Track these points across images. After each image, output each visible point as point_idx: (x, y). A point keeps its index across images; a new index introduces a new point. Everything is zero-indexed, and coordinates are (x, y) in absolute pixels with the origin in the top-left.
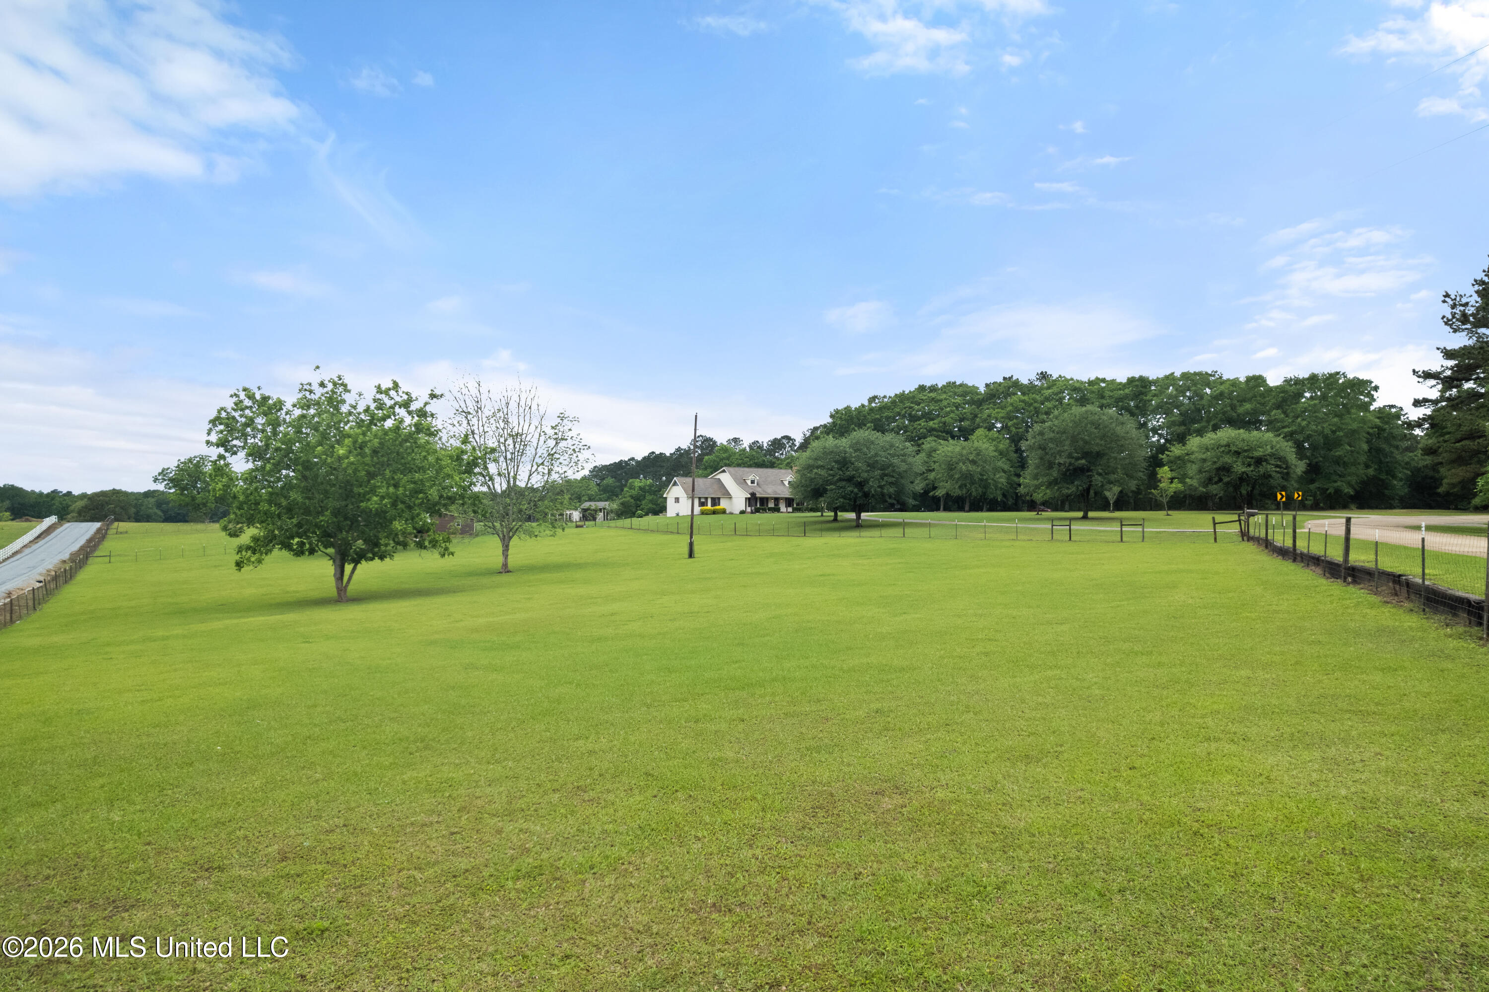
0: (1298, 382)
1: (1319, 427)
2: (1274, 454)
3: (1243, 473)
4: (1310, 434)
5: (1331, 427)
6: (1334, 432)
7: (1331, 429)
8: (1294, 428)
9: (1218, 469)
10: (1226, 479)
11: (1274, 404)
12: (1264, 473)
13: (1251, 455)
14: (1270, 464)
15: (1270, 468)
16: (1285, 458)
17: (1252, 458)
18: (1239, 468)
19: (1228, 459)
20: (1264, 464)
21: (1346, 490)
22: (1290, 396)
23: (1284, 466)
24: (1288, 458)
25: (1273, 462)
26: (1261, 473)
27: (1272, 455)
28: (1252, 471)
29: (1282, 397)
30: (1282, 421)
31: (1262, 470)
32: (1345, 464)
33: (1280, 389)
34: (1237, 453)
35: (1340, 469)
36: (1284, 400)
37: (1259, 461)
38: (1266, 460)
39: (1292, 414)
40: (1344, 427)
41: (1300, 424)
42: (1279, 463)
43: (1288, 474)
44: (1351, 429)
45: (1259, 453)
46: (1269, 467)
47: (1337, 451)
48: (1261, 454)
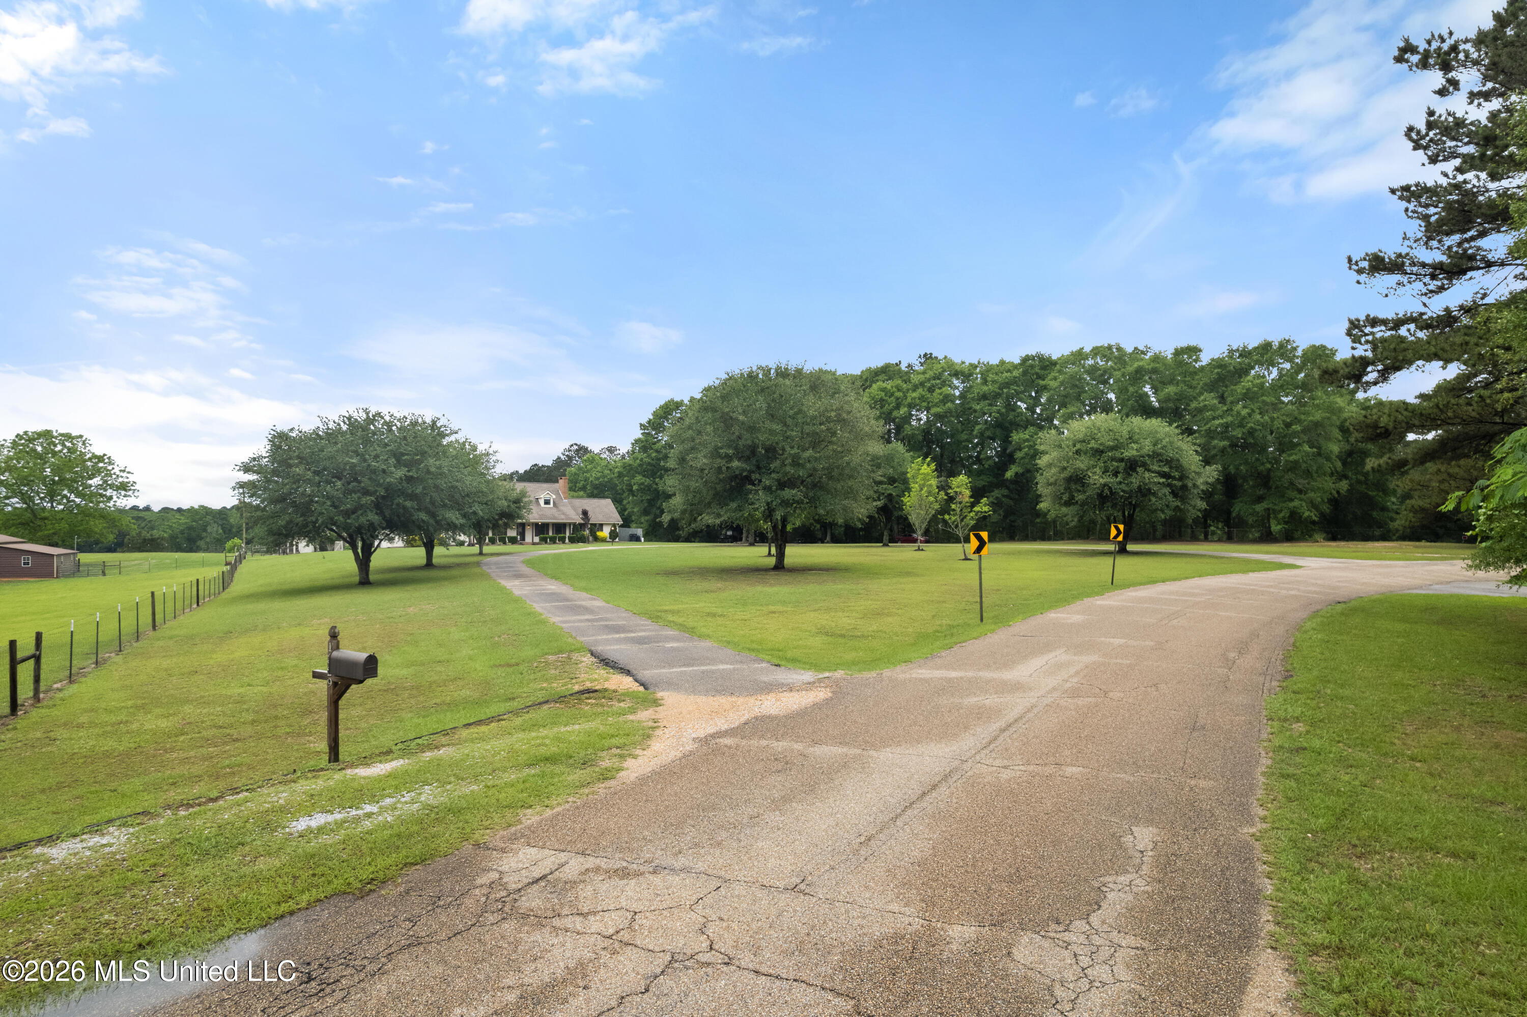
0: (1245, 353)
1: (1266, 418)
2: (1159, 455)
3: (1105, 485)
4: (1251, 428)
5: (1285, 418)
6: (1288, 425)
7: (1283, 421)
8: (1230, 419)
9: (1069, 480)
10: (1080, 497)
11: (1205, 384)
12: (1139, 487)
13: (1118, 455)
14: (1149, 470)
15: (1150, 478)
16: (1178, 460)
17: (1122, 460)
18: (1097, 478)
19: (1081, 463)
20: (1140, 470)
21: (1307, 514)
22: (1229, 371)
23: (1177, 474)
24: (1184, 462)
25: (1155, 468)
26: (1135, 486)
27: (1155, 455)
28: (1120, 483)
29: (1218, 373)
30: (1213, 408)
31: (1135, 481)
32: (1308, 474)
33: (1217, 364)
34: (1098, 453)
35: (1301, 482)
36: (1221, 379)
37: (1132, 465)
38: (1144, 465)
39: (1229, 399)
40: (1303, 417)
41: (1238, 413)
42: (1166, 469)
43: (1184, 488)
44: (1311, 421)
45: (1131, 452)
46: (1147, 475)
47: (1292, 455)
48: (1135, 453)
